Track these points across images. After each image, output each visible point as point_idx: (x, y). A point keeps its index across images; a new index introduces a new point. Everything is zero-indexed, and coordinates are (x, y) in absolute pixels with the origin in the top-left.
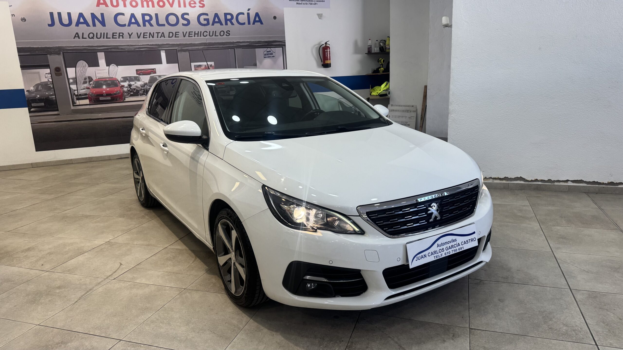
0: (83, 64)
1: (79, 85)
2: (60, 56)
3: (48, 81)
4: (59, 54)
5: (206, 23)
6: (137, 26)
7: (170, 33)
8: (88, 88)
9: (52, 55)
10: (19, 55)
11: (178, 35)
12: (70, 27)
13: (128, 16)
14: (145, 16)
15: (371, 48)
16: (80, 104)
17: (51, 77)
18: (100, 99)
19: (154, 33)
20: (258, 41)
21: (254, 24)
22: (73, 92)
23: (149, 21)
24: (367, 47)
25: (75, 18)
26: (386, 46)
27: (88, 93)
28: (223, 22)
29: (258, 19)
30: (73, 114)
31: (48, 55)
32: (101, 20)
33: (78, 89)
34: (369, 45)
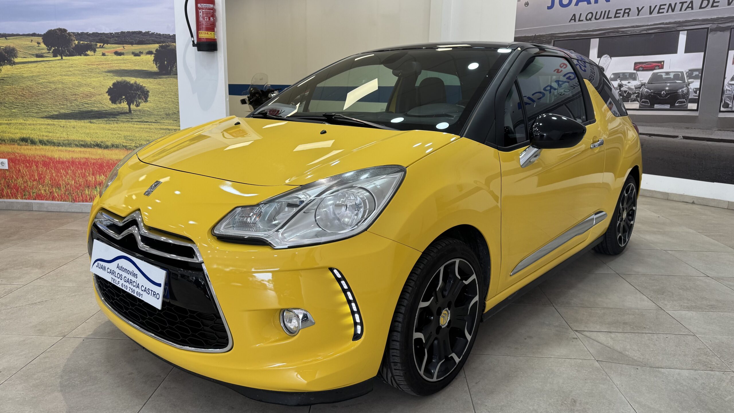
4: (550, 43)
7: (704, 2)
11: (718, 2)
19: (676, 4)
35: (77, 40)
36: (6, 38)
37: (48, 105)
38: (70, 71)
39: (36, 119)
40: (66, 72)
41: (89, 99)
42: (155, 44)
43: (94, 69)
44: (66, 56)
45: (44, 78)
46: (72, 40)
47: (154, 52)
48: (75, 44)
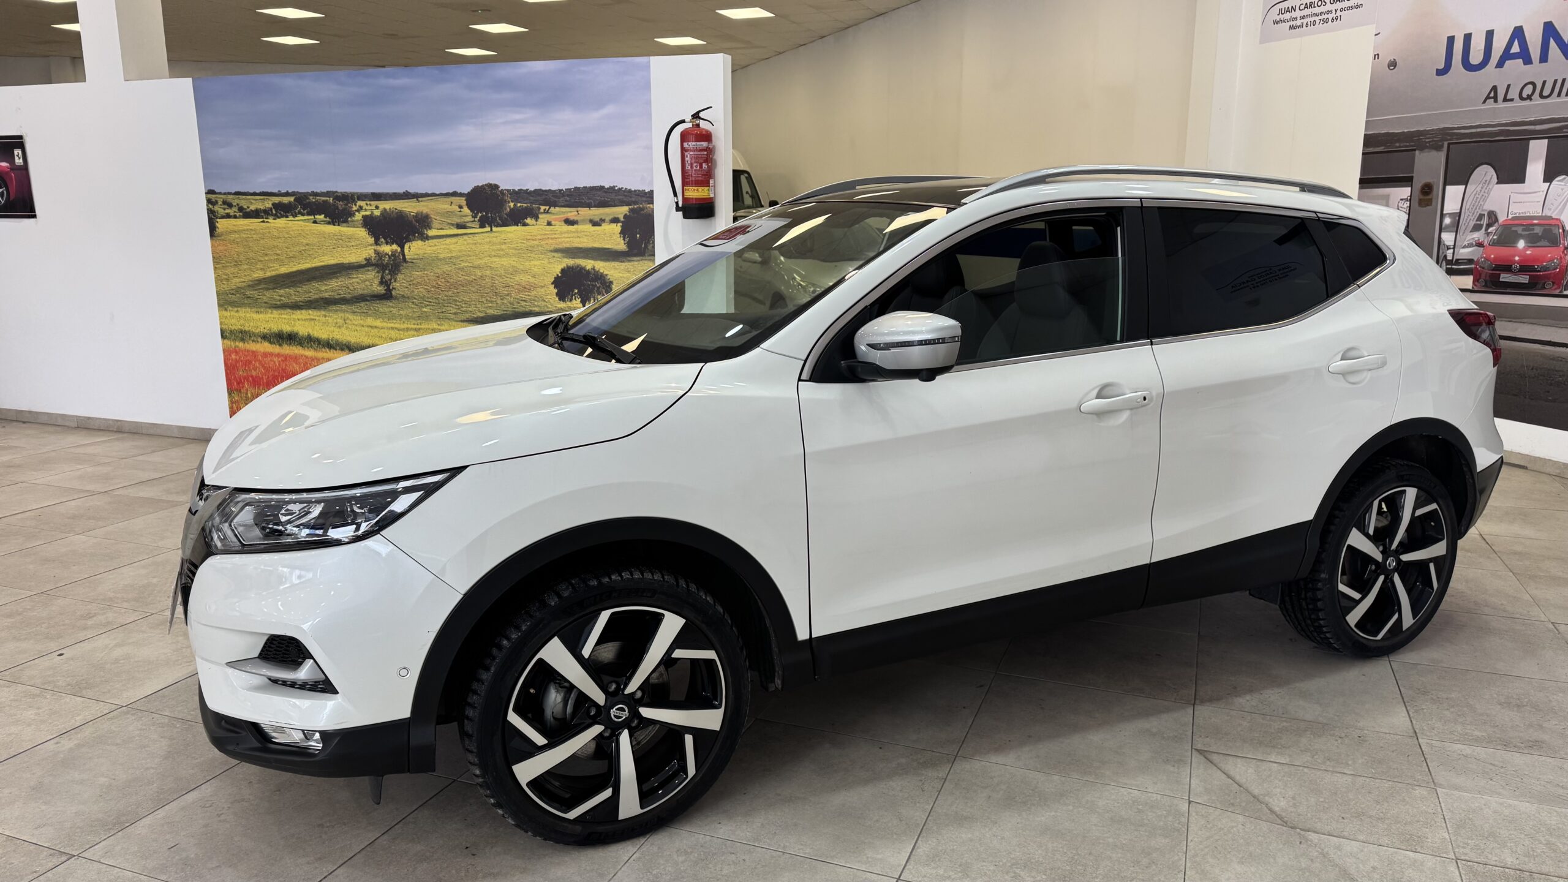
0: (1485, 174)
1: (1461, 234)
2: (1440, 153)
4: (1438, 148)
8: (1480, 245)
9: (1426, 150)
10: (1363, 154)
12: (1483, 70)
17: (1408, 209)
22: (1443, 253)
25: (1499, 46)
31: (1417, 152)
33: (1457, 244)
35: (512, 202)
36: (417, 200)
37: (471, 301)
38: (503, 250)
39: (454, 323)
40: (497, 250)
41: (527, 293)
42: (623, 206)
43: (536, 247)
44: (497, 226)
45: (466, 261)
46: (506, 201)
47: (622, 219)
48: (510, 207)
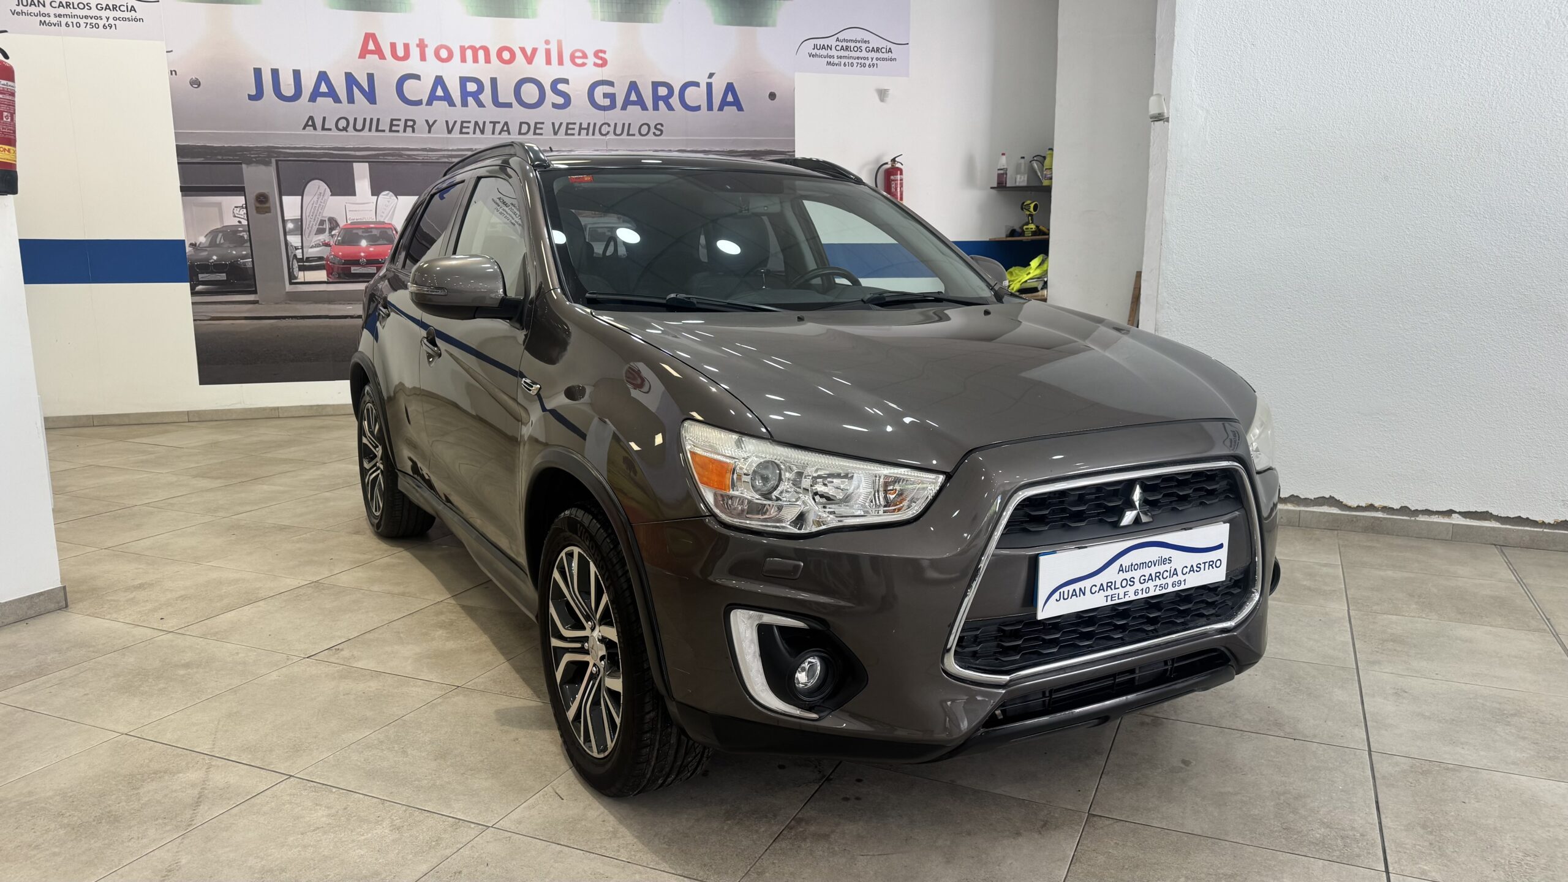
0: (319, 188)
1: (307, 236)
2: (269, 167)
3: (238, 224)
4: (267, 163)
5: (609, 104)
6: (448, 105)
7: (523, 125)
8: (327, 245)
9: (253, 165)
10: (179, 163)
11: (541, 128)
12: (296, 102)
13: (428, 83)
14: (468, 83)
15: (1006, 174)
16: (306, 280)
17: (246, 216)
18: (352, 272)
19: (484, 123)
20: (728, 150)
21: (721, 109)
22: (292, 253)
23: (476, 95)
24: (996, 173)
25: (308, 84)
26: (1045, 172)
27: (325, 257)
28: (649, 103)
29: (732, 97)
30: (289, 302)
31: (244, 166)
32: (367, 90)
33: (304, 245)
34: (1002, 168)
